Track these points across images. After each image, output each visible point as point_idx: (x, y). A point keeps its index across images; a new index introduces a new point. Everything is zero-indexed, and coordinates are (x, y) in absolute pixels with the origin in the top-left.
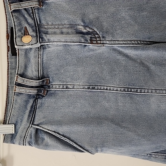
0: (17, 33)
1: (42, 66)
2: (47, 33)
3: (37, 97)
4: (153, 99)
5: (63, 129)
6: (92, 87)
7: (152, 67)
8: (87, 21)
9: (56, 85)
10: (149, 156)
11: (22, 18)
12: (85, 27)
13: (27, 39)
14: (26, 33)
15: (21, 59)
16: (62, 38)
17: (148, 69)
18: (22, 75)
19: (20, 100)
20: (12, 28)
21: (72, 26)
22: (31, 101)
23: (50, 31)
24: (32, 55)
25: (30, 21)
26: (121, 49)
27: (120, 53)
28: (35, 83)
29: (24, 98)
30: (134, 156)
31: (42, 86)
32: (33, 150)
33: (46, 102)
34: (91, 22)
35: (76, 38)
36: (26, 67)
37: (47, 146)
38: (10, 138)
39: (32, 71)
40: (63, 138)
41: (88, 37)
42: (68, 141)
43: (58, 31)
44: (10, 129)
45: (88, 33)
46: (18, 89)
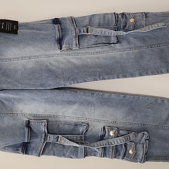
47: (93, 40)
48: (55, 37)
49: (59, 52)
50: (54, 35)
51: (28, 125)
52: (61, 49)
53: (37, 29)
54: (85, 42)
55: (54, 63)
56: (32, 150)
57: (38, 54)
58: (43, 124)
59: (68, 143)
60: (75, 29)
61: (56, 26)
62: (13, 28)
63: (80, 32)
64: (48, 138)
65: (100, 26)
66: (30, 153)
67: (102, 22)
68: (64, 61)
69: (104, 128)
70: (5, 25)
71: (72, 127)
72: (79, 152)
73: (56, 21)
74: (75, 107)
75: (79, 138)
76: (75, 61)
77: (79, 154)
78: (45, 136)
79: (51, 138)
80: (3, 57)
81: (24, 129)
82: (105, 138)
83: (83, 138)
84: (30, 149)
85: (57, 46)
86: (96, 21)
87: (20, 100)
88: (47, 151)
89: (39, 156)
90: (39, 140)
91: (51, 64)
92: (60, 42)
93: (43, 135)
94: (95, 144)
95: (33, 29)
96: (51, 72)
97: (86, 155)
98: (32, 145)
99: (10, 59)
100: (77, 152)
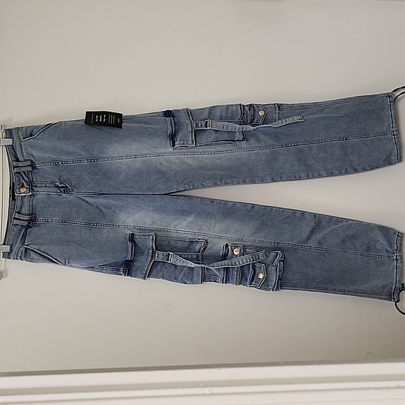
0: (17, 186)
1: (32, 207)
2: (36, 186)
3: (28, 227)
4: (104, 231)
5: (44, 248)
6: (63, 222)
7: (104, 210)
8: (62, 180)
9: (40, 219)
10: (102, 268)
11: (21, 177)
12: (61, 183)
13: (23, 190)
14: (23, 186)
15: (18, 203)
16: (46, 189)
17: (101, 211)
18: (18, 213)
19: (16, 229)
20: (13, 183)
21: (52, 183)
22: (24, 230)
23: (38, 185)
24: (26, 200)
25: (26, 178)
26: (83, 198)
27: (83, 200)
28: (26, 218)
29: (19, 227)
30: (92, 268)
31: (31, 220)
32: (23, 264)
33: (34, 230)
34: (64, 181)
35: (55, 190)
36: (21, 207)
37: (32, 260)
38: (7, 255)
39: (25, 210)
40: (43, 254)
41: (62, 190)
42: (46, 255)
43: (44, 185)
44: (7, 248)
45: (62, 187)
46: (15, 222)
47: (214, 136)
48: (167, 132)
49: (171, 149)
50: (166, 130)
51: (132, 238)
52: (174, 146)
53: (145, 123)
54: (203, 139)
55: (164, 163)
56: (136, 271)
57: (146, 152)
58: (151, 238)
59: (180, 262)
60: (191, 123)
61: (168, 119)
62: (116, 121)
63: (197, 126)
64: (156, 255)
65: (221, 119)
66: (133, 273)
67: (224, 114)
68: (177, 161)
69: (227, 245)
70: (107, 118)
71: (186, 245)
72: (195, 274)
73: (168, 114)
74: (190, 219)
75: (195, 256)
76: (190, 162)
77: (195, 277)
78: (153, 252)
79: (160, 256)
80: (104, 155)
81: (127, 243)
82: (228, 258)
83: (200, 257)
84: (134, 269)
85: (169, 143)
86: (218, 113)
87: (122, 208)
88: (154, 273)
89: (144, 279)
90: (146, 257)
91: (161, 164)
92: (172, 138)
93: (151, 251)
94: (215, 264)
95: (141, 122)
96: (161, 174)
97: (204, 280)
98: (137, 264)
99: (112, 158)
100: (193, 276)
